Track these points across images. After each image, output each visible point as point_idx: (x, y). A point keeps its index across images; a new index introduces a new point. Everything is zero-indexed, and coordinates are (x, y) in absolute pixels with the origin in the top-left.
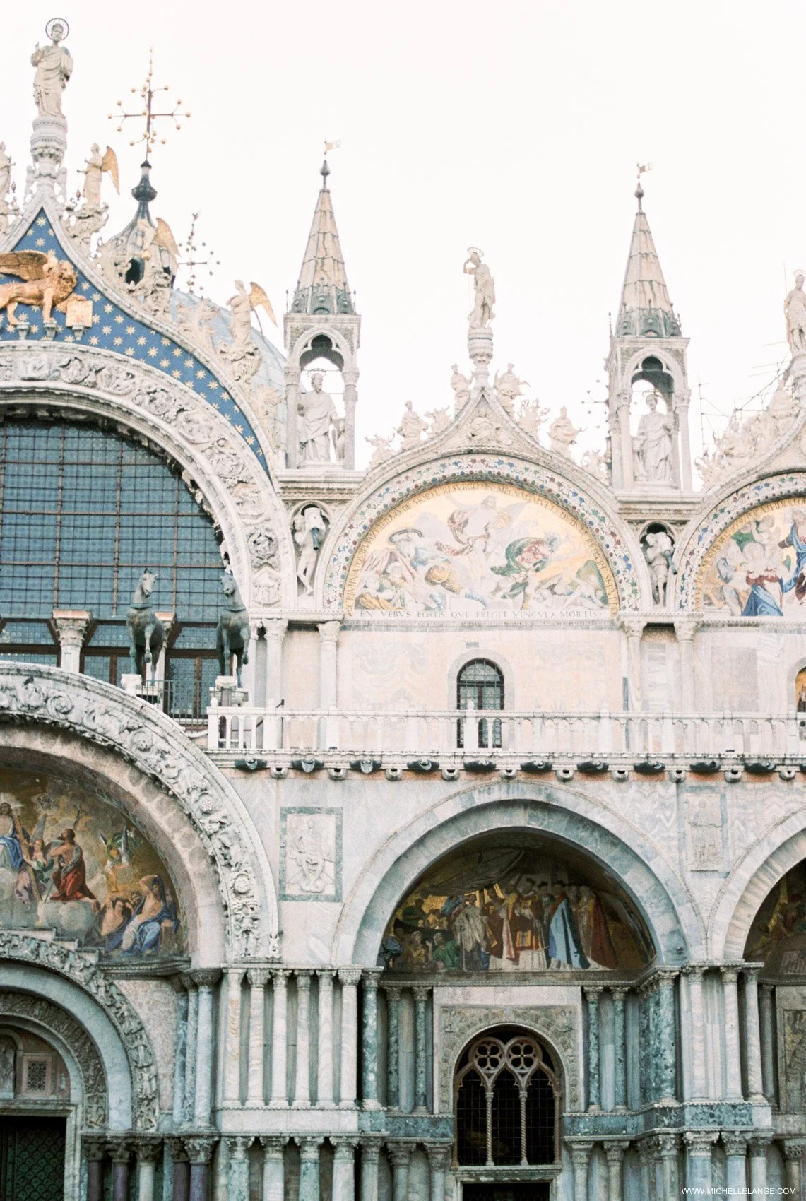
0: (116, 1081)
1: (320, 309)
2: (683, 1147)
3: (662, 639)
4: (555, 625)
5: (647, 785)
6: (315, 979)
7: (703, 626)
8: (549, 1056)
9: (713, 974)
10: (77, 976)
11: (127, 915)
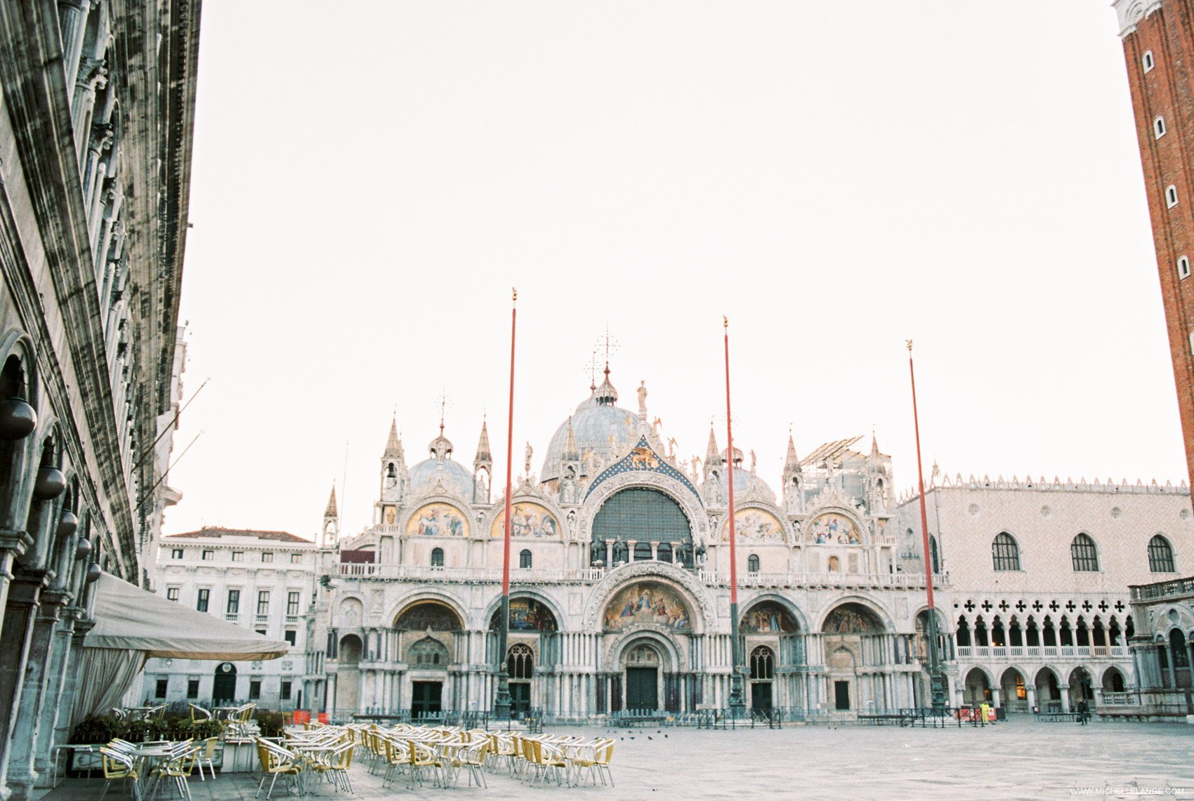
0: (674, 659)
1: (715, 464)
2: (808, 675)
3: (797, 550)
4: (771, 545)
5: (799, 590)
6: (725, 636)
7: (807, 546)
8: (771, 652)
9: (815, 635)
10: (666, 634)
11: (675, 619)
